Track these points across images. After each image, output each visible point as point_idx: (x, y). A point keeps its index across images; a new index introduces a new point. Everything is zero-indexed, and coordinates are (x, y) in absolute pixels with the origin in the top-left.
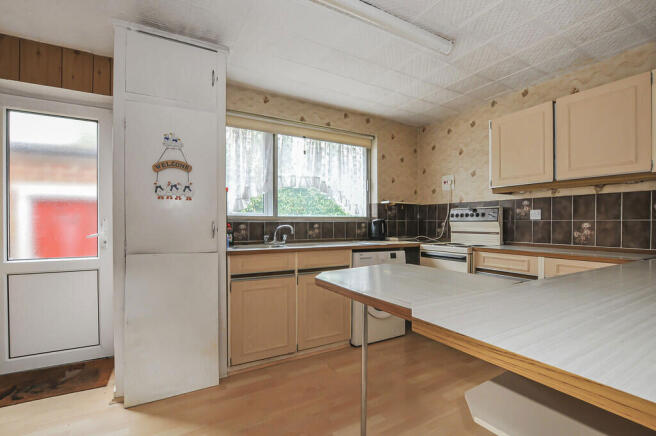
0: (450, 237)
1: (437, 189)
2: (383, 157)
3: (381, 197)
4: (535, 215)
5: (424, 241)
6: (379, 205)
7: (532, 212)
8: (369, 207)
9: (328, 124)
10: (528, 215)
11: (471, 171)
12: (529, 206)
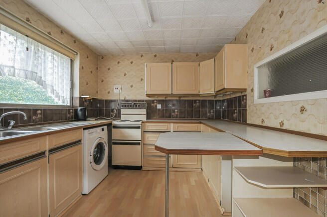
0: (120, 117)
1: (111, 91)
2: (83, 68)
3: (81, 93)
4: (159, 106)
5: (115, 120)
6: (81, 99)
7: (158, 105)
8: (72, 98)
9: (49, 33)
10: (156, 106)
11: (131, 85)
12: (156, 103)
